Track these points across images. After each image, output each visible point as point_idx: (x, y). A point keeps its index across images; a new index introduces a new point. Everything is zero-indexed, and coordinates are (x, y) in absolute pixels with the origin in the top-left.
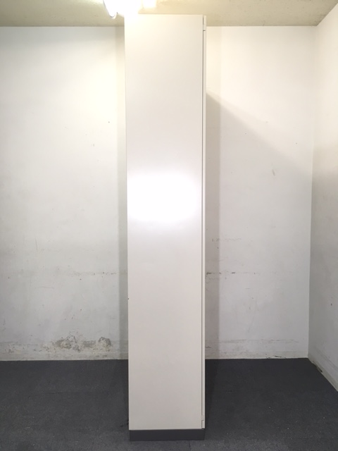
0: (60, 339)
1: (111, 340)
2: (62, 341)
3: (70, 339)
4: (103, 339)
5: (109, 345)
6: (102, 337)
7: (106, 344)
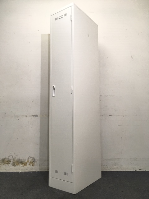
0: (3, 157)
1: (35, 158)
2: (5, 159)
3: (10, 158)
4: (31, 157)
5: (34, 161)
6: (30, 157)
7: (32, 161)
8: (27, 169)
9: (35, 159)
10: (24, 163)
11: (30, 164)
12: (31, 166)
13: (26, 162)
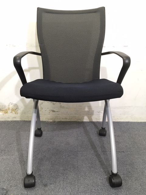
4: (12, 104)
5: (17, 109)
6: (10, 103)
7: (14, 108)
8: (9, 118)
9: (17, 106)
10: (4, 111)
11: (11, 112)
12: (13, 114)
13: (7, 110)
